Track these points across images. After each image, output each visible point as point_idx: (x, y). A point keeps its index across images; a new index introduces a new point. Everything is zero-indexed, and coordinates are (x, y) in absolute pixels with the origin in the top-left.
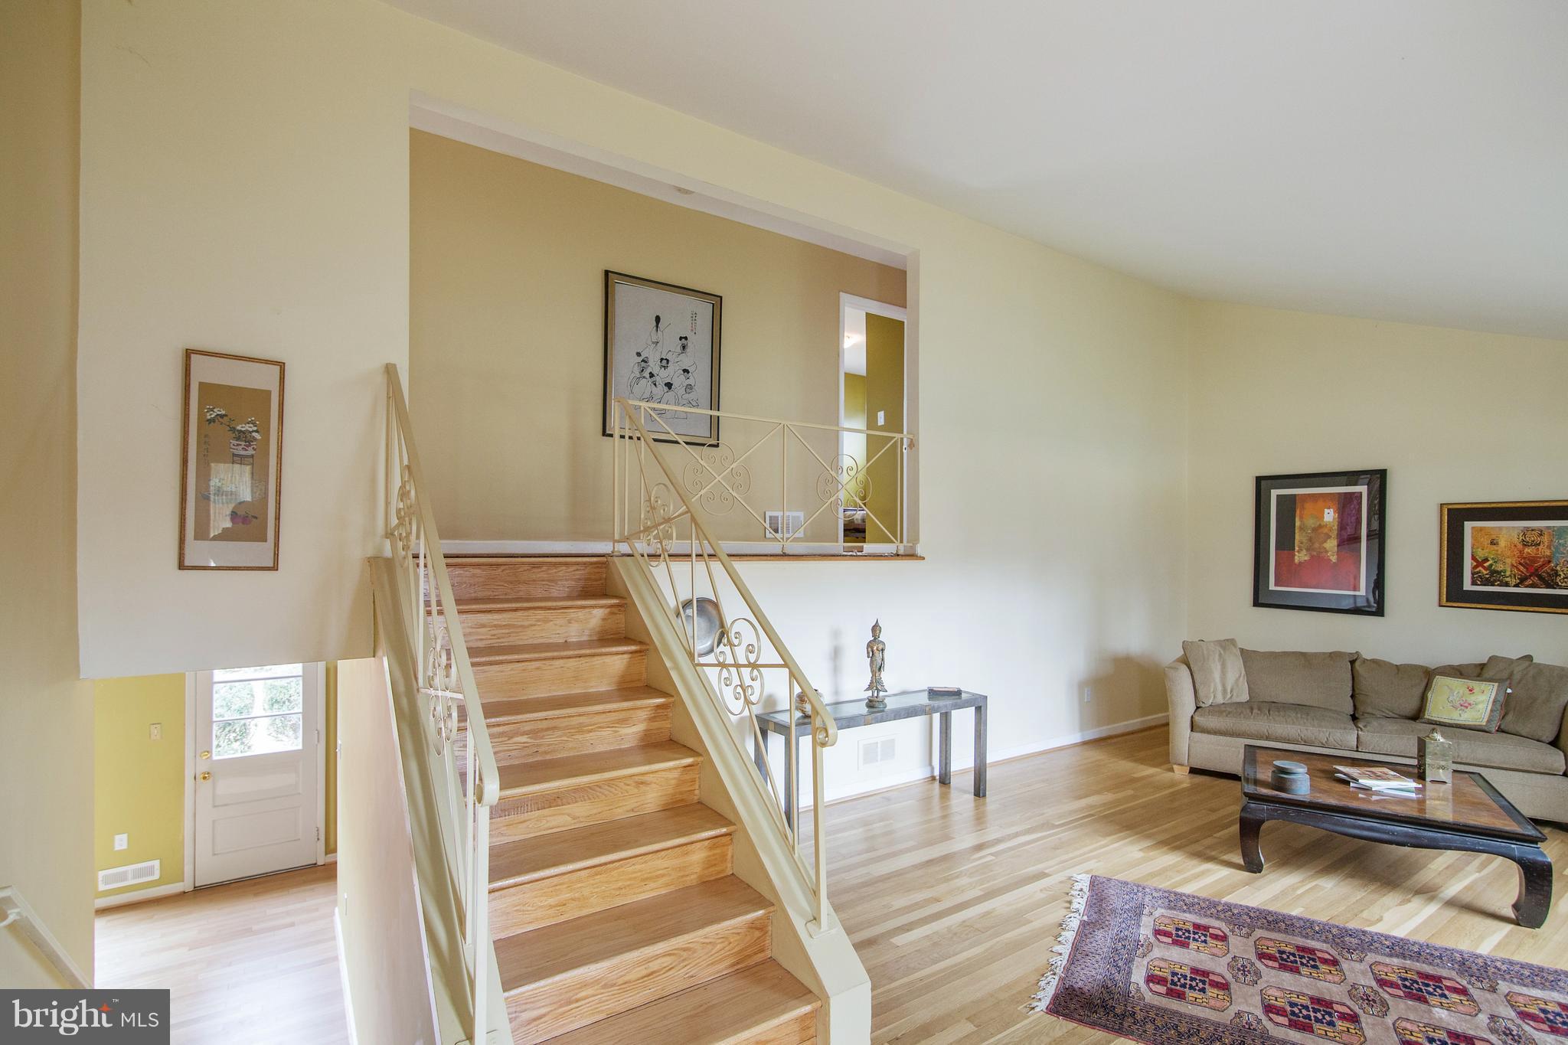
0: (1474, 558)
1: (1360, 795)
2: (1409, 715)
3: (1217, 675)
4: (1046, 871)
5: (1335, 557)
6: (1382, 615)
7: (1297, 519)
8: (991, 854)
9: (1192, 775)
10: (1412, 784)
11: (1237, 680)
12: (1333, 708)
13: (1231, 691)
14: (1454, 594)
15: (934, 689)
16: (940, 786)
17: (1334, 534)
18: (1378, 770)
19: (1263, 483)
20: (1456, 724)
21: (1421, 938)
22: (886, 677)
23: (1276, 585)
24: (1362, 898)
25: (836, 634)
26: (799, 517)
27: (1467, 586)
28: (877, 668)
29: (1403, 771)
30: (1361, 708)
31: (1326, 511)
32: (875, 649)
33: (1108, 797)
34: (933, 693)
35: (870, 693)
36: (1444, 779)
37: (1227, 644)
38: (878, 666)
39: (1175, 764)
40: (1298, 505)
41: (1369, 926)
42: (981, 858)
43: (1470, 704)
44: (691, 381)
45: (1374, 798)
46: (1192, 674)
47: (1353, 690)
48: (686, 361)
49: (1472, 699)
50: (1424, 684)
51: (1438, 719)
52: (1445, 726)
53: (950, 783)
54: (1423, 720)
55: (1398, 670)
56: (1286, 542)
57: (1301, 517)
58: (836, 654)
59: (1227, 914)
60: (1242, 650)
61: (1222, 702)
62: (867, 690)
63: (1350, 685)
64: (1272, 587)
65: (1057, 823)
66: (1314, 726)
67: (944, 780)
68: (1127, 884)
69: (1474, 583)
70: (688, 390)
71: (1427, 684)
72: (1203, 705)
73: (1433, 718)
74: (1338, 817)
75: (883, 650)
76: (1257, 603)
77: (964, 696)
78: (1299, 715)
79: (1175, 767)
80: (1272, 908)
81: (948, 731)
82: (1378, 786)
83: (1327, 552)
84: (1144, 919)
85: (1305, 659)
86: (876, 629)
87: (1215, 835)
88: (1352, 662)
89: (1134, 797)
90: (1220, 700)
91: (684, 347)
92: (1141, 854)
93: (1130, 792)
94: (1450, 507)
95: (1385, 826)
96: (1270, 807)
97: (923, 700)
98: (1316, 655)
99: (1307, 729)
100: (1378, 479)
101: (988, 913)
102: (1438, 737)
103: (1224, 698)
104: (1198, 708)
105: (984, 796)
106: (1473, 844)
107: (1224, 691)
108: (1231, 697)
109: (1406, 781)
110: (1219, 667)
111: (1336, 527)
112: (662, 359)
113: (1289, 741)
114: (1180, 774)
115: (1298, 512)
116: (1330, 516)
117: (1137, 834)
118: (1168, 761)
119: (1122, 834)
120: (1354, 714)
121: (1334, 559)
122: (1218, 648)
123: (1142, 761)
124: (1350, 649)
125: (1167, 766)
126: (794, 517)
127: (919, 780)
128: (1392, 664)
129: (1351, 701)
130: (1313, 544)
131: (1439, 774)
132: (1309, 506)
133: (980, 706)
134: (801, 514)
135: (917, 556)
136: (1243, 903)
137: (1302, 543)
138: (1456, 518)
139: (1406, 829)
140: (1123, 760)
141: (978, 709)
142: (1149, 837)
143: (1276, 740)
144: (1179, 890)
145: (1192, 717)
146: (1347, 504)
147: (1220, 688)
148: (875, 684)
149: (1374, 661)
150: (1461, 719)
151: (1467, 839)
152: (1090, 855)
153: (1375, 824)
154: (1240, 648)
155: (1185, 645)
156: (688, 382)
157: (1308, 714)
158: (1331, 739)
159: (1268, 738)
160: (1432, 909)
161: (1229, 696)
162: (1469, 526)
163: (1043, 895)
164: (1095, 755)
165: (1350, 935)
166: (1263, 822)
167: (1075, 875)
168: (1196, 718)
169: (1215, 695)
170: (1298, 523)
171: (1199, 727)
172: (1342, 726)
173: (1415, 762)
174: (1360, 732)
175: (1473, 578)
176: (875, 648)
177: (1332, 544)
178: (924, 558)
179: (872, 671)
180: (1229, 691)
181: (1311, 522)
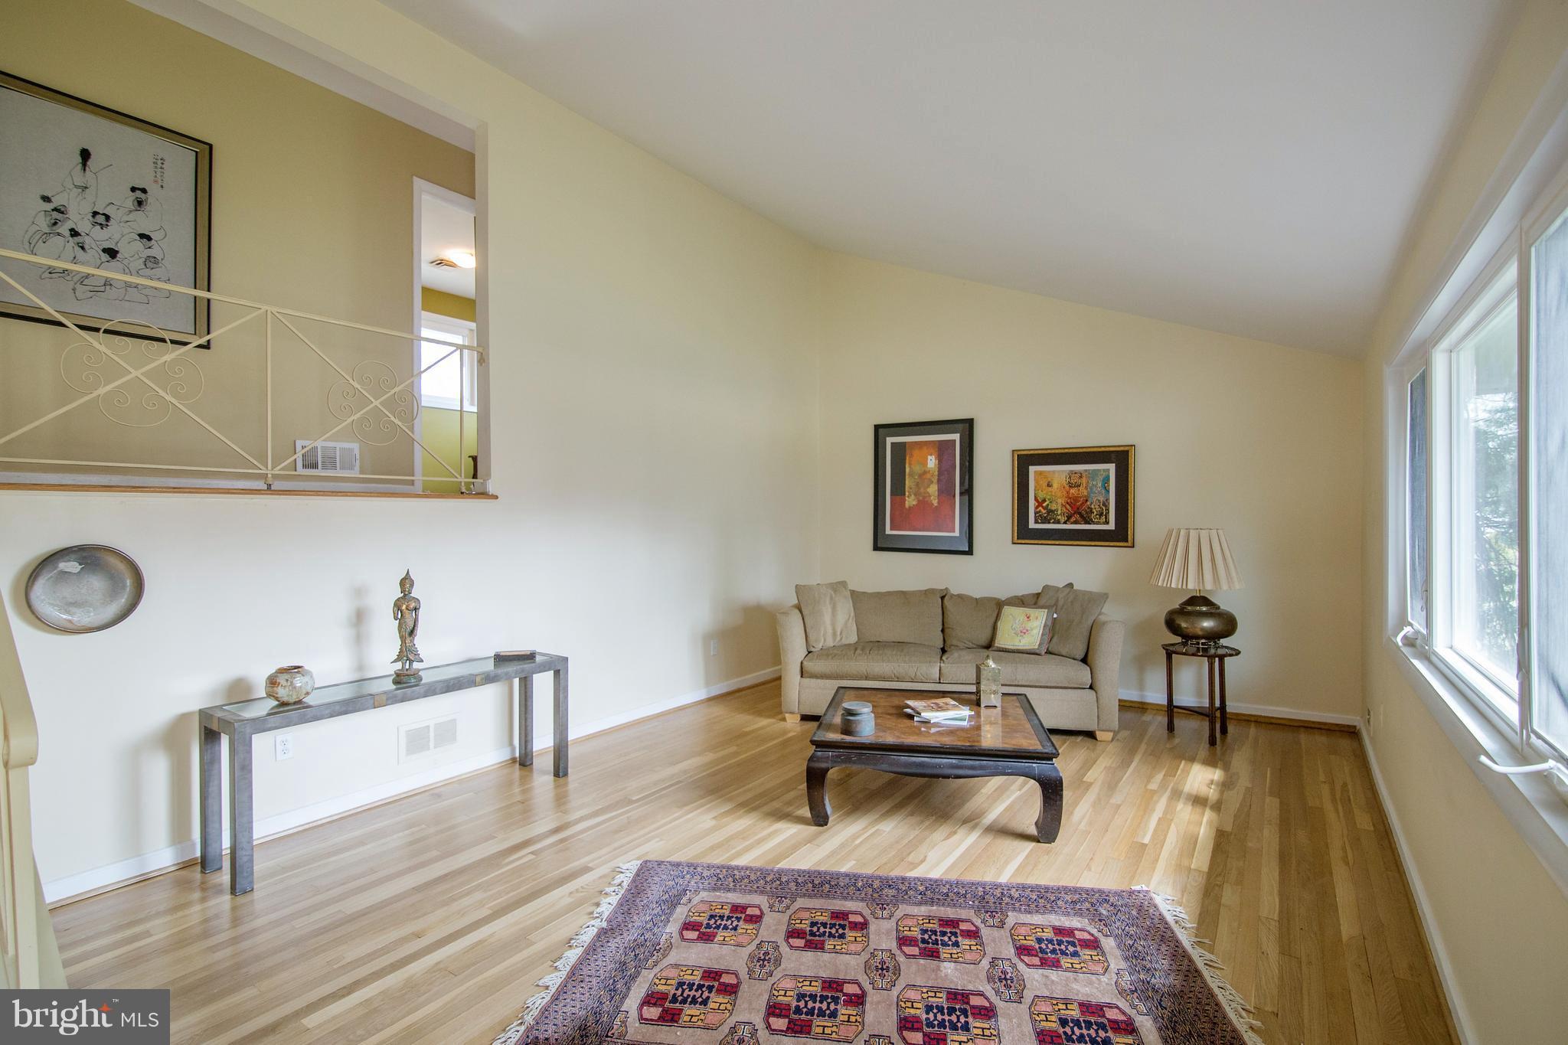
0: (1036, 499)
1: (923, 729)
2: (984, 644)
3: (827, 618)
4: (590, 865)
5: (936, 501)
6: (972, 554)
7: (907, 466)
8: (532, 853)
9: (803, 722)
10: (966, 712)
11: (846, 623)
12: (926, 643)
13: (841, 634)
14: (1024, 534)
15: (502, 654)
16: (520, 769)
17: (935, 479)
18: (940, 701)
19: (881, 431)
20: (1017, 650)
21: (953, 877)
22: (420, 642)
23: (891, 529)
24: (915, 837)
25: (359, 592)
26: (351, 450)
27: (1032, 525)
28: (408, 633)
29: (961, 698)
30: (948, 642)
31: (929, 457)
32: (406, 608)
33: (710, 757)
34: (500, 659)
35: (399, 666)
36: (994, 703)
37: (839, 586)
38: (409, 630)
39: (787, 713)
40: (908, 451)
41: (911, 870)
42: (513, 861)
43: (1027, 631)
44: (155, 252)
45: (933, 730)
46: (803, 619)
47: (943, 624)
48: (143, 222)
49: (1029, 625)
50: (995, 615)
51: (1003, 646)
52: (1009, 652)
53: (532, 764)
54: (994, 649)
55: (977, 603)
56: (899, 489)
57: (910, 464)
58: (359, 618)
59: (774, 885)
60: (853, 592)
61: (832, 645)
62: (395, 661)
63: (940, 620)
64: (888, 531)
65: (634, 799)
66: (905, 662)
67: (524, 761)
68: (678, 865)
69: (1036, 522)
70: (149, 264)
71: (998, 615)
72: (813, 649)
73: (1001, 646)
74: (895, 757)
75: (416, 609)
76: (876, 548)
77: (538, 658)
78: (894, 653)
79: (787, 715)
80: (822, 868)
81: (529, 703)
82: (937, 717)
83: (930, 496)
84: (679, 909)
85: (904, 597)
86: (406, 583)
87: (799, 787)
88: (943, 598)
89: (736, 754)
90: (830, 643)
91: (140, 203)
92: (713, 822)
93: (734, 749)
94: (1019, 453)
95: (933, 760)
96: (835, 754)
97: (489, 666)
98: (914, 593)
99: (899, 666)
100: (967, 427)
101: (481, 942)
102: (991, 663)
103: (834, 640)
104: (809, 652)
105: (566, 774)
106: (1004, 768)
107: (834, 634)
108: (841, 639)
109: (962, 710)
110: (830, 610)
111: (937, 473)
112: (95, 214)
113: (884, 679)
114: (792, 722)
115: (907, 461)
116: (932, 462)
117: (720, 797)
118: (781, 712)
119: (702, 801)
120: (944, 647)
121: (935, 503)
122: (831, 591)
123: (760, 713)
124: (940, 586)
125: (780, 716)
126: (342, 450)
127: (495, 764)
128: (971, 598)
129: (942, 635)
130: (919, 489)
131: (990, 698)
132: (916, 453)
133: (559, 668)
134: (355, 447)
135: (488, 495)
136: (796, 867)
137: (911, 488)
138: (1025, 461)
139: (950, 760)
140: (742, 713)
141: (557, 673)
142: (730, 800)
143: (875, 678)
144: (734, 863)
145: (802, 663)
146: (943, 449)
147: (830, 631)
148: (407, 653)
149: (960, 596)
150: (1021, 644)
151: (999, 763)
152: (650, 835)
153: (926, 759)
154: (850, 590)
155: (798, 589)
156: (149, 252)
157: (902, 650)
158: (918, 674)
159: (867, 678)
160: (974, 836)
161: (838, 638)
162: (1032, 469)
163: (570, 900)
164: (718, 710)
165: (890, 886)
166: (827, 770)
167: (621, 865)
168: (805, 663)
169: (825, 639)
170: (907, 470)
171: (807, 672)
172: (928, 659)
173: (973, 689)
174: (942, 665)
175: (1035, 517)
176: (404, 607)
177: (933, 489)
178: (496, 497)
179: (402, 637)
180: (839, 633)
181: (917, 469)
